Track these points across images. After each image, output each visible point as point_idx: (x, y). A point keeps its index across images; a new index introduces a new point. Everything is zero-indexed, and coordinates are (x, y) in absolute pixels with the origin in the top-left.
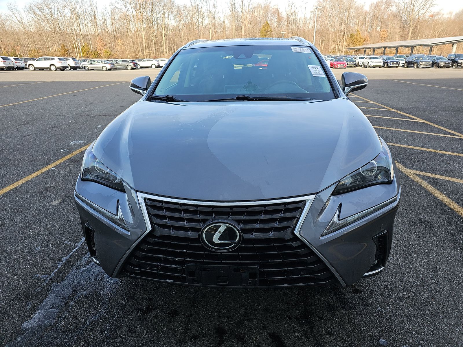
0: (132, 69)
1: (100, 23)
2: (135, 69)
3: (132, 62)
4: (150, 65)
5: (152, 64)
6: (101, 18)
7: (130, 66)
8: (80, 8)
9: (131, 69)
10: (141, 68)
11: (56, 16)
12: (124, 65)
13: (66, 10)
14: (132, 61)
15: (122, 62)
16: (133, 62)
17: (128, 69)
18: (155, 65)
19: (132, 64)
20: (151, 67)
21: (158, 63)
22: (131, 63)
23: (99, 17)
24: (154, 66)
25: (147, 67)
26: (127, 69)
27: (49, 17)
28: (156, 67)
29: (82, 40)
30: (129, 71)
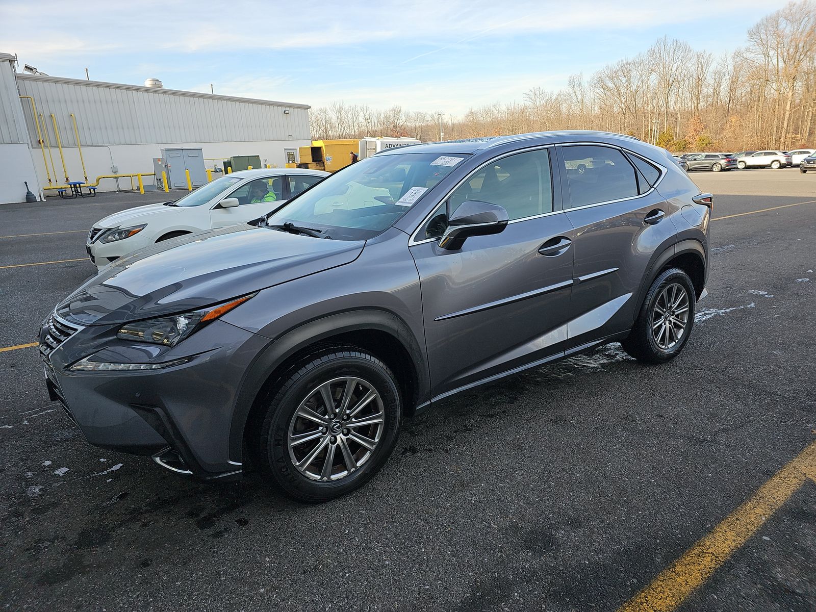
0: (723, 170)
1: (707, 90)
2: (729, 170)
3: (725, 157)
4: (769, 163)
5: (773, 161)
6: (712, 82)
7: (719, 166)
8: (677, 69)
9: (720, 171)
10: (748, 168)
11: (634, 88)
12: (708, 163)
13: (653, 76)
14: (726, 155)
15: (705, 157)
16: (728, 158)
17: (714, 170)
18: (780, 163)
19: (723, 162)
20: (769, 166)
21: (789, 157)
22: (722, 159)
23: (710, 79)
24: (775, 166)
25: (763, 167)
26: (712, 171)
27: (623, 90)
28: (782, 166)
29: (666, 122)
30: (716, 174)
